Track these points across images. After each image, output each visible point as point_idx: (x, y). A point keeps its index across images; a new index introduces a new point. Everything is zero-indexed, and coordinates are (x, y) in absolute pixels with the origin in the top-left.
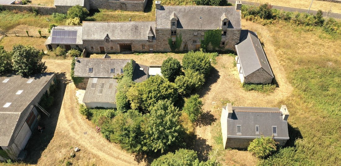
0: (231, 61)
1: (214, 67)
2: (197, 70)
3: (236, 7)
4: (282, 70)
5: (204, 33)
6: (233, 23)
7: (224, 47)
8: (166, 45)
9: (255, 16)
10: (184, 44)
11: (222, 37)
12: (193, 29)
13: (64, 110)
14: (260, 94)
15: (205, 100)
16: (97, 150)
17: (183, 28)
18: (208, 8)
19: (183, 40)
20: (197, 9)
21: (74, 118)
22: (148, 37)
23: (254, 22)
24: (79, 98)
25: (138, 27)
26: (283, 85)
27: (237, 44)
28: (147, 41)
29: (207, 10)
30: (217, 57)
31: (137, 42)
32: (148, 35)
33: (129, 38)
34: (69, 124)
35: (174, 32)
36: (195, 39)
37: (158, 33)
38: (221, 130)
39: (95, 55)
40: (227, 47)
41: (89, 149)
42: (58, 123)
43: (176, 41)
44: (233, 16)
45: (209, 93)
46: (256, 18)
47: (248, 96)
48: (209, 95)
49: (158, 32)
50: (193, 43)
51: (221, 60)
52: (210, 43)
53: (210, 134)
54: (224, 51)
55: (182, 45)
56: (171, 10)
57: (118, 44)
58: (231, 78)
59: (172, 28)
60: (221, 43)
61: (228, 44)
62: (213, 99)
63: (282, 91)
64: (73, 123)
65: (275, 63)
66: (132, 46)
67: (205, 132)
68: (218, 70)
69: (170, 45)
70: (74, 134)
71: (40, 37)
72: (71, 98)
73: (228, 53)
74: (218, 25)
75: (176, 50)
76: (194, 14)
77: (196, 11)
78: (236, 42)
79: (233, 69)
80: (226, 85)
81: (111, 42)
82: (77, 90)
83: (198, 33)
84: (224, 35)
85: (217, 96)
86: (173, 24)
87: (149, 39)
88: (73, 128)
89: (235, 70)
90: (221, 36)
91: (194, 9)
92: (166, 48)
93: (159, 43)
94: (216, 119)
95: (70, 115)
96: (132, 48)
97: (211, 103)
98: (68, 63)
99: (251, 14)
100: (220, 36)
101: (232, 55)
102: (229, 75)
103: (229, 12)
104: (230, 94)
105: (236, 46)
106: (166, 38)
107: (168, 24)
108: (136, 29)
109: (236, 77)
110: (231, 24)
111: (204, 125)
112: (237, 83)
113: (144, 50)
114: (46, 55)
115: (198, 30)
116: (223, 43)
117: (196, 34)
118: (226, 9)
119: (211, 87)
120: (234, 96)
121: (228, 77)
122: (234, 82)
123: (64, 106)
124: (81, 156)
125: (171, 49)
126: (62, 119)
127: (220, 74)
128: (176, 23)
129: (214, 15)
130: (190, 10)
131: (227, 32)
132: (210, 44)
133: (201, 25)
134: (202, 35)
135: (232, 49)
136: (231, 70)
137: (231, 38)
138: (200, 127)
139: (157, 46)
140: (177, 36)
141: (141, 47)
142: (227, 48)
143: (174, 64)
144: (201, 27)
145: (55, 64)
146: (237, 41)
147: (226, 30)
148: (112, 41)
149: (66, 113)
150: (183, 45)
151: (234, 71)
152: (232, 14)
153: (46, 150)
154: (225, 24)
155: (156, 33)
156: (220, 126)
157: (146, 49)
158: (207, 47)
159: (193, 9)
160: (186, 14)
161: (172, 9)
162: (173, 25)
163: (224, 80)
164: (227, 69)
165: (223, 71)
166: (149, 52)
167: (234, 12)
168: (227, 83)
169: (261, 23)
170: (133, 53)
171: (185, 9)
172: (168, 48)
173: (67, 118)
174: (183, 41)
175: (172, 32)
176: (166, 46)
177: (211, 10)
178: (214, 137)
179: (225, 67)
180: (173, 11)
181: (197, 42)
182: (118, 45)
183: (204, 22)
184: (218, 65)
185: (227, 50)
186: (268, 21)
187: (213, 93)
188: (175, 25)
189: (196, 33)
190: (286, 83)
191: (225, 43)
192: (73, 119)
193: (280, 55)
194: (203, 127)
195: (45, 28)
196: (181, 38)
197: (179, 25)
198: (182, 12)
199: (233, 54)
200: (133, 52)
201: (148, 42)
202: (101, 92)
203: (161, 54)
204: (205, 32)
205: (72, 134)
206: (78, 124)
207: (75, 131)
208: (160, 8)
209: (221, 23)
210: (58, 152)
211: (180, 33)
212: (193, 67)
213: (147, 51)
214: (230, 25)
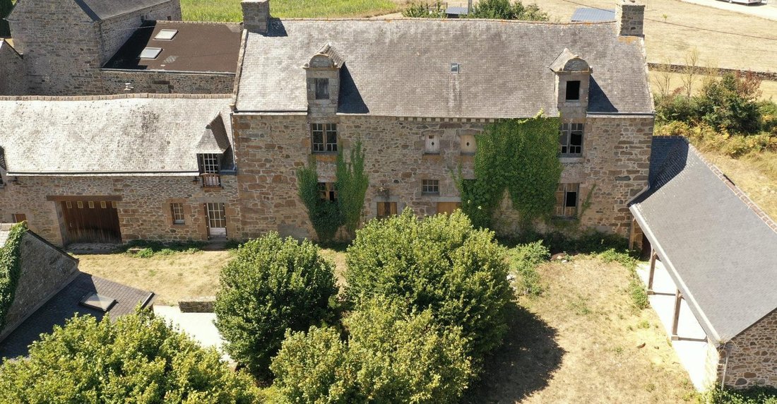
0: (617, 281)
1: (533, 310)
2: (424, 301)
3: (619, 24)
5: (471, 140)
6: (613, 93)
7: (575, 218)
8: (291, 204)
9: (692, 125)
10: (379, 199)
11: (563, 160)
12: (419, 114)
17: (366, 110)
18: (488, 29)
19: (374, 179)
20: (438, 32)
22: (200, 157)
25: (156, 118)
27: (640, 199)
28: (196, 179)
29: (484, 37)
30: (544, 265)
31: (146, 191)
32: (195, 152)
33: (102, 166)
35: (325, 138)
36: (432, 172)
37: (247, 140)
40: (589, 219)
43: (336, 186)
44: (607, 61)
46: (697, 130)
49: (250, 132)
50: (423, 194)
51: (563, 278)
52: (506, 193)
54: (577, 237)
55: (366, 204)
56: (315, 34)
57: (50, 198)
58: (633, 368)
59: (314, 109)
60: (561, 195)
61: (593, 200)
66: (120, 209)
68: (553, 325)
69: (308, 203)
73: (599, 250)
74: (538, 97)
75: (338, 234)
76: (426, 51)
77: (434, 38)
78: (633, 192)
79: (633, 321)
81: (12, 188)
83: (444, 136)
84: (572, 151)
86: (317, 89)
87: (201, 171)
89: (646, 326)
90: (558, 156)
91: (423, 33)
92: (288, 222)
93: (256, 193)
96: (123, 220)
99: (675, 118)
100: (554, 152)
101: (621, 256)
102: (619, 350)
103: (589, 44)
105: (635, 209)
106: (285, 170)
107: (297, 93)
108: (145, 126)
109: (658, 361)
110: (605, 96)
112: (673, 391)
113: (180, 233)
115: (446, 124)
116: (571, 199)
117: (432, 145)
118: (574, 34)
121: (611, 358)
122: (653, 388)
125: (316, 225)
127: (562, 343)
128: (334, 82)
129: (519, 56)
130: (403, 36)
131: (588, 137)
132: (506, 202)
133: (459, 99)
134: (462, 154)
135: (615, 230)
136: (624, 325)
137: (608, 168)
139: (245, 210)
140: (340, 156)
141: (166, 217)
142: (589, 224)
143: (291, 269)
144: (458, 107)
146: (635, 184)
147: (581, 126)
148: (16, 180)
150: (374, 205)
151: (642, 331)
152: (602, 55)
154: (572, 90)
155: (237, 139)
157: (192, 225)
158: (490, 214)
159: (420, 30)
160: (383, 51)
161: (321, 31)
162: (318, 97)
163: (594, 374)
164: (602, 318)
165: (583, 330)
166: (206, 244)
167: (611, 45)
168: (611, 387)
169: (723, 150)
170: (123, 250)
171: (382, 33)
172: (298, 221)
174: (372, 181)
175: (317, 137)
176: (286, 211)
177: (504, 36)
179: (587, 312)
180: (323, 40)
181: (441, 189)
182: (53, 208)
183: (469, 87)
184: (553, 299)
185: (591, 234)
186: (750, 140)
188: (327, 97)
189: (436, 140)
191: (581, 196)
196: (359, 168)
197: (348, 96)
198: (366, 42)
199: (623, 252)
200: (126, 241)
201: (197, 187)
204: (477, 137)
208: (263, 26)
209: (555, 89)
211: (353, 141)
212: (400, 287)
213: (197, 236)
214: (599, 100)
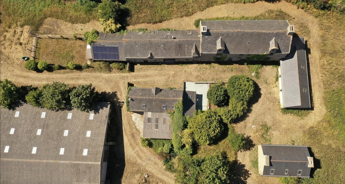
0: (274, 73)
1: (257, 82)
3: (288, 33)
4: (321, 87)
6: (282, 48)
8: (211, 59)
9: (308, 4)
10: (229, 58)
12: (240, 54)
13: (126, 137)
14: (295, 117)
15: (246, 123)
16: (161, 175)
17: (229, 53)
20: (245, 34)
21: (137, 144)
22: (193, 56)
23: (305, 11)
24: (136, 123)
25: (181, 45)
26: (317, 107)
29: (256, 35)
30: (260, 69)
34: (134, 151)
38: (257, 155)
39: (139, 65)
41: (155, 174)
42: (125, 151)
43: (221, 58)
44: (283, 41)
45: (250, 115)
46: (309, 6)
47: (284, 119)
48: (250, 117)
50: (238, 58)
51: (264, 73)
53: (249, 158)
54: (268, 61)
55: (226, 59)
56: (217, 35)
57: (162, 59)
58: (272, 97)
59: (218, 52)
62: (254, 123)
63: (315, 114)
64: (137, 150)
65: (316, 77)
66: (176, 59)
67: (244, 156)
70: (141, 161)
71: (76, 40)
72: (129, 123)
74: (265, 49)
75: (219, 61)
76: (242, 39)
77: (245, 36)
79: (274, 85)
80: (266, 106)
82: (132, 114)
84: (271, 55)
85: (257, 118)
88: (138, 155)
89: (276, 86)
91: (242, 34)
93: (204, 58)
94: (254, 145)
95: (133, 142)
97: (251, 127)
98: (115, 77)
102: (270, 93)
103: (280, 36)
104: (269, 117)
105: (281, 62)
106: (210, 56)
107: (214, 49)
108: (179, 47)
109: (276, 96)
110: (280, 49)
111: (244, 151)
114: (91, 67)
116: (269, 58)
118: (277, 34)
119: (252, 108)
120: (272, 120)
121: (269, 95)
122: (274, 102)
123: (125, 132)
124: (150, 180)
125: (215, 61)
126: (127, 146)
127: (261, 92)
128: (223, 50)
129: (263, 40)
130: (238, 35)
133: (249, 50)
135: (276, 60)
136: (272, 86)
137: (277, 56)
138: (241, 152)
139: (201, 59)
141: (185, 60)
144: (248, 52)
145: (103, 79)
149: (129, 140)
151: (275, 88)
152: (282, 39)
153: (124, 177)
156: (257, 151)
157: (190, 60)
160: (233, 38)
163: (265, 99)
164: (269, 84)
165: (265, 88)
166: (193, 62)
167: (285, 37)
168: (268, 103)
169: (313, 15)
171: (233, 34)
173: (131, 144)
177: (261, 35)
178: (251, 161)
179: (267, 83)
180: (220, 36)
181: (242, 58)
183: (251, 47)
184: (261, 79)
185: (271, 61)
186: (322, 12)
187: (253, 114)
188: (221, 51)
190: (321, 104)
192: (136, 146)
193: (322, 67)
194: (244, 153)
195: (76, 23)
198: (229, 36)
200: (176, 62)
202: (157, 127)
203: (204, 65)
205: (139, 161)
206: (142, 151)
207: (141, 158)
210: (133, 178)
214: (278, 50)
